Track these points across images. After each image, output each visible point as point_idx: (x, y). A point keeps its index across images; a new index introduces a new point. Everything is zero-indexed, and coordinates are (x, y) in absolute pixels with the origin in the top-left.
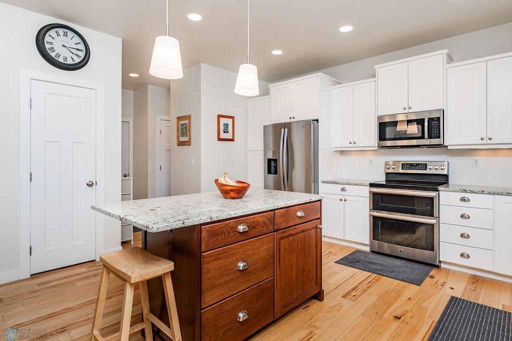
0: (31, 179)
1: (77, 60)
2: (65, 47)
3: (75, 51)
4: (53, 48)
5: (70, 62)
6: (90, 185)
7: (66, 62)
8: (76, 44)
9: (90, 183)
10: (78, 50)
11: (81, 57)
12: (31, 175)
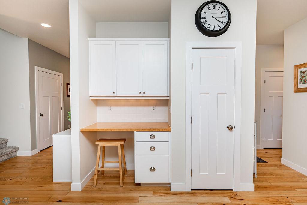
0: (192, 121)
1: (222, 26)
2: (214, 17)
3: (220, 19)
4: (206, 21)
5: (217, 28)
6: (230, 128)
7: (214, 30)
8: (221, 13)
9: (230, 127)
10: (222, 17)
11: (224, 23)
12: (192, 119)
